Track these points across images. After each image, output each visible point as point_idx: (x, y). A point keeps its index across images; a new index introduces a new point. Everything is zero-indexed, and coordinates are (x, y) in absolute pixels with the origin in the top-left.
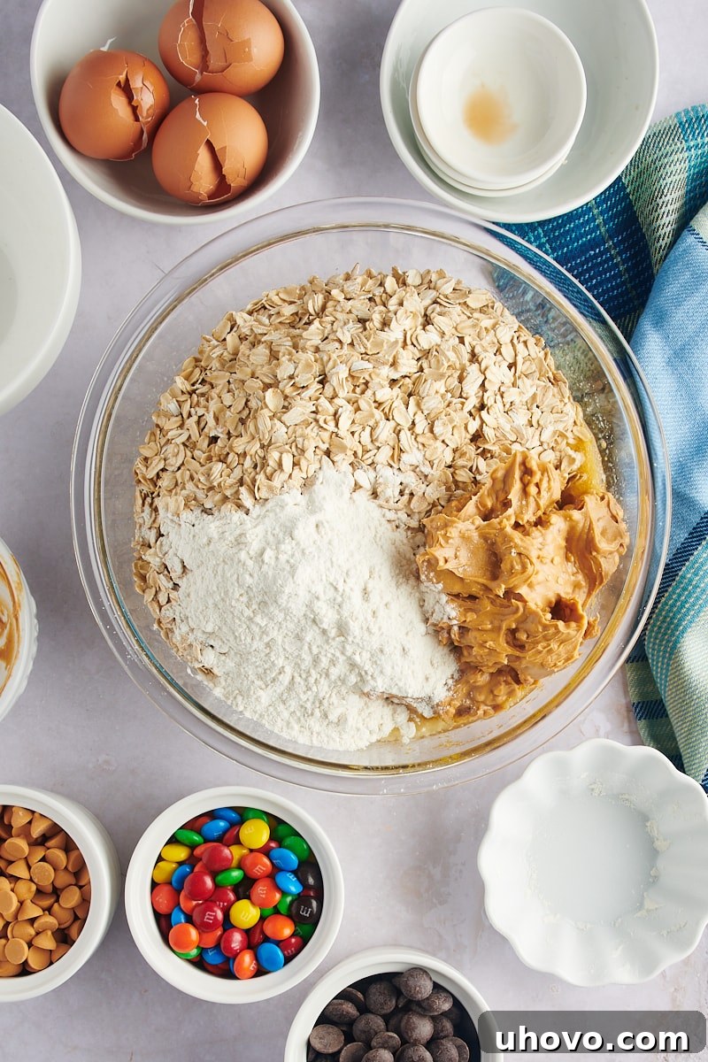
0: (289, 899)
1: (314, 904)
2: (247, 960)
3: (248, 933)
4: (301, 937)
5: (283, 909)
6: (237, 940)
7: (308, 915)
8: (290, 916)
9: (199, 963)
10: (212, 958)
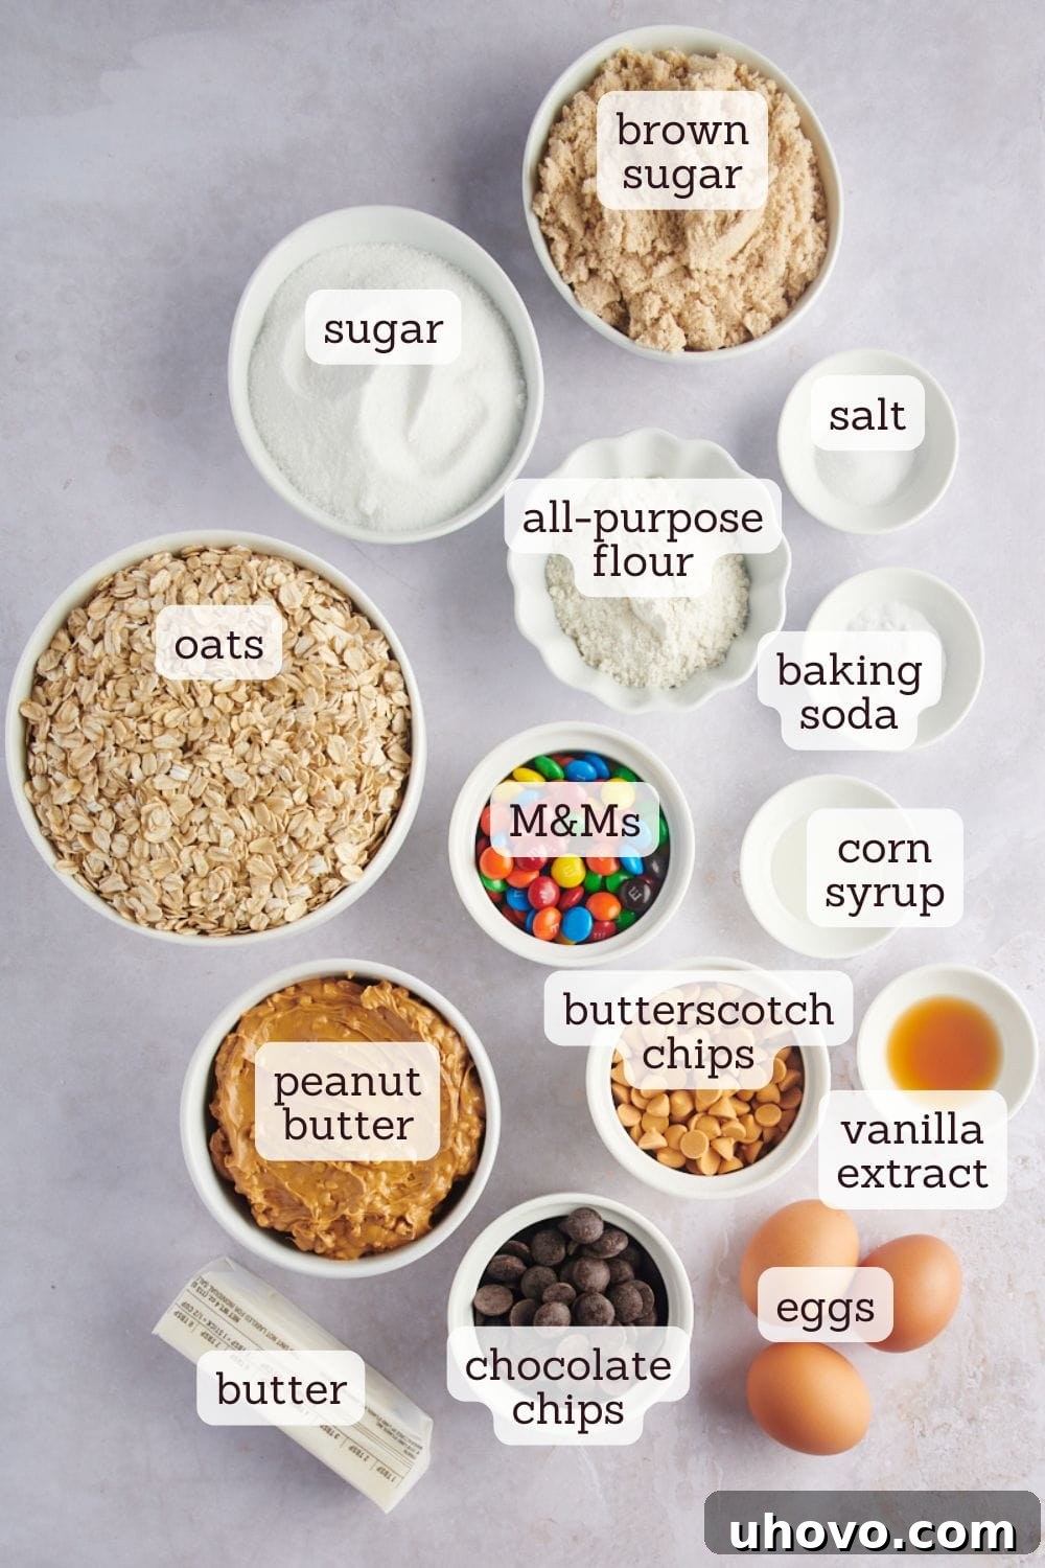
0: (623, 878)
1: (648, 892)
2: (551, 918)
3: (563, 892)
4: (617, 924)
5: (611, 885)
6: (548, 893)
7: (635, 899)
8: (617, 895)
9: (500, 902)
10: (514, 900)
